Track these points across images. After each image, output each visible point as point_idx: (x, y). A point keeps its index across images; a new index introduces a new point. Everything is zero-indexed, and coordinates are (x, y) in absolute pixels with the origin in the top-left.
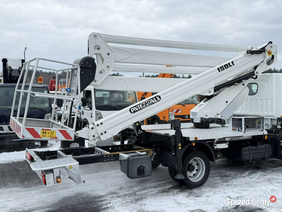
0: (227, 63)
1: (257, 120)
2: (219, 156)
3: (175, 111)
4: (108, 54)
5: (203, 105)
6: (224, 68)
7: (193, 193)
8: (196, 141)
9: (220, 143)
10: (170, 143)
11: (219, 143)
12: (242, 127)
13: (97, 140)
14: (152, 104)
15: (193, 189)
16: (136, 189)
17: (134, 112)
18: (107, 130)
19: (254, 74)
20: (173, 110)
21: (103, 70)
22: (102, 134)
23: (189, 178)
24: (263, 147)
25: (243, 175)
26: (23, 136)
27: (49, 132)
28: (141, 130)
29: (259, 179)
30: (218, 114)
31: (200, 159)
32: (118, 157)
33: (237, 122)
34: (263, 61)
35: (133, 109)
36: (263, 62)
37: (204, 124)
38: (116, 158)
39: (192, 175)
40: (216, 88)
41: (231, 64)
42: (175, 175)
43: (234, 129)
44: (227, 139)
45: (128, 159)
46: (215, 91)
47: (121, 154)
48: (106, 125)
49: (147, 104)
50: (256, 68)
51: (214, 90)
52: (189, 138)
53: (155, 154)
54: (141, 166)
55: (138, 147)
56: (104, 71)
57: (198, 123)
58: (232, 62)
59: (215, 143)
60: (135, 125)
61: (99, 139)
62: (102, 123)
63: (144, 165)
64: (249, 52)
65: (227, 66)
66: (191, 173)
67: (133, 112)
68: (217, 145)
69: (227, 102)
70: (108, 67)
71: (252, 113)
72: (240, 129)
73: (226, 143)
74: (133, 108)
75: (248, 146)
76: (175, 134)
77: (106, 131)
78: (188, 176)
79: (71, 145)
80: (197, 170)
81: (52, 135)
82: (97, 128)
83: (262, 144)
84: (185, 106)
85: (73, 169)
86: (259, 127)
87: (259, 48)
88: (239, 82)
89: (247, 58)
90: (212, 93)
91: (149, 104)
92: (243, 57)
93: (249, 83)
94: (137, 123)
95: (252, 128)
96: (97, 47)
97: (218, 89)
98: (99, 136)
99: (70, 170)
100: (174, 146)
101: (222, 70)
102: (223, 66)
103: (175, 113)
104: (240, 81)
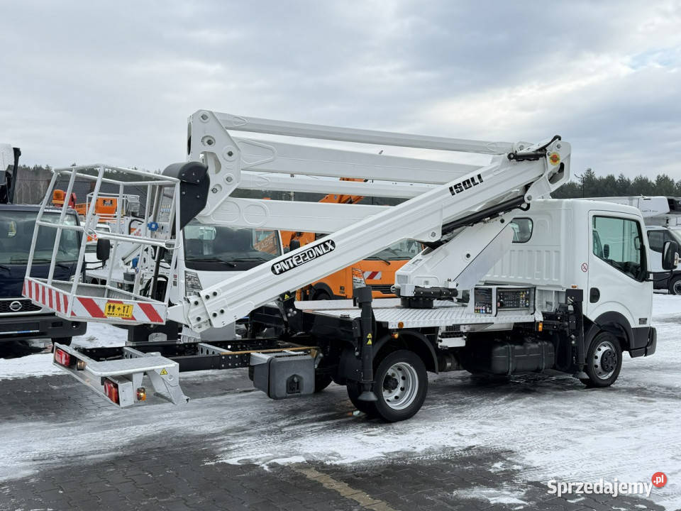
0: (468, 177)
1: (523, 292)
2: (449, 364)
3: (367, 274)
4: (230, 154)
5: (421, 260)
6: (463, 187)
7: (393, 428)
8: (400, 329)
9: (450, 337)
10: (351, 333)
11: (447, 337)
12: (491, 305)
13: (204, 328)
14: (317, 257)
15: (393, 424)
16: (282, 423)
17: (281, 272)
18: (225, 307)
19: (523, 201)
20: (364, 272)
21: (218, 185)
22: (215, 315)
23: (388, 403)
24: (536, 346)
25: (495, 402)
26: (73, 314)
27: (121, 306)
28: (294, 309)
29: (523, 407)
30: (449, 280)
31: (409, 365)
32: (249, 361)
33: (483, 296)
34: (542, 175)
35: (278, 267)
36: (542, 178)
37: (421, 300)
38: (245, 361)
39: (392, 397)
40: (448, 227)
41: (477, 180)
42: (360, 393)
43: (477, 310)
44: (463, 329)
45: (270, 362)
46: (444, 233)
47: (254, 353)
48: (223, 297)
49: (308, 257)
50: (527, 187)
51: (442, 231)
52: (387, 323)
53: (321, 355)
54: (294, 376)
55: (286, 343)
56: (221, 188)
57: (410, 298)
58: (479, 177)
59: (440, 336)
60: (281, 299)
61: (209, 325)
62: (215, 294)
63: (300, 374)
64: (512, 156)
65: (467, 184)
66: (391, 394)
67: (278, 272)
68: (443, 339)
69: (468, 256)
70: (229, 179)
71: (512, 278)
72: (488, 309)
73: (461, 336)
74: (278, 265)
75: (506, 344)
76: (360, 316)
77: (224, 310)
78: (385, 399)
79: (150, 336)
80: (402, 389)
81: (125, 313)
82: (206, 302)
83: (535, 342)
84: (389, 264)
85: (168, 376)
86: (526, 307)
87: (534, 148)
88: (492, 215)
89: (509, 168)
90: (438, 237)
91: (311, 256)
92: (502, 167)
93: (514, 219)
94: (286, 296)
95: (510, 307)
96: (206, 140)
97: (450, 229)
98: (209, 320)
99: (163, 376)
100: (359, 338)
101: (458, 192)
102: (460, 184)
103: (368, 278)
104: (495, 214)
